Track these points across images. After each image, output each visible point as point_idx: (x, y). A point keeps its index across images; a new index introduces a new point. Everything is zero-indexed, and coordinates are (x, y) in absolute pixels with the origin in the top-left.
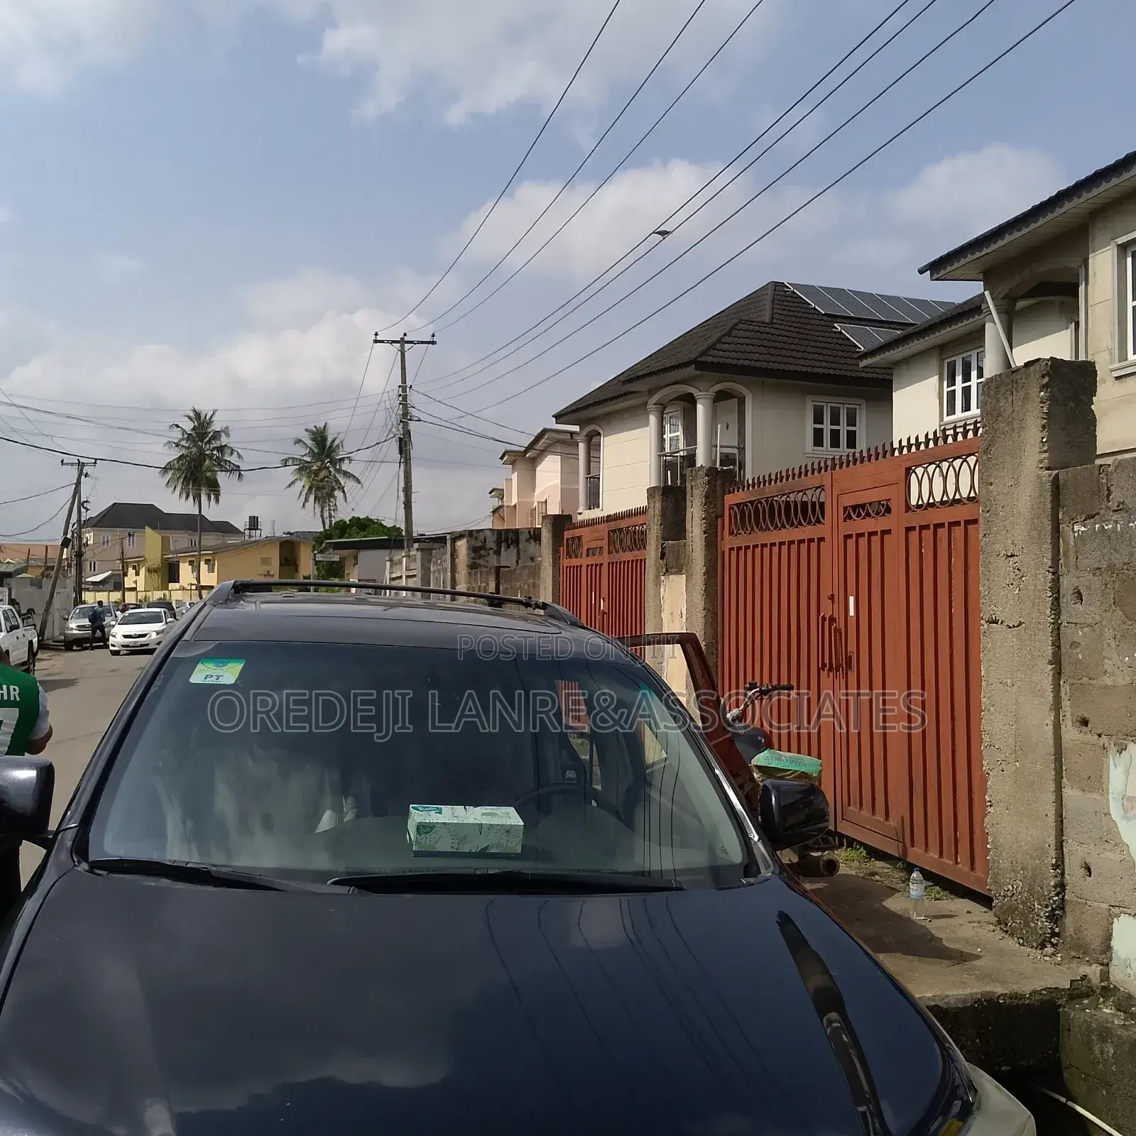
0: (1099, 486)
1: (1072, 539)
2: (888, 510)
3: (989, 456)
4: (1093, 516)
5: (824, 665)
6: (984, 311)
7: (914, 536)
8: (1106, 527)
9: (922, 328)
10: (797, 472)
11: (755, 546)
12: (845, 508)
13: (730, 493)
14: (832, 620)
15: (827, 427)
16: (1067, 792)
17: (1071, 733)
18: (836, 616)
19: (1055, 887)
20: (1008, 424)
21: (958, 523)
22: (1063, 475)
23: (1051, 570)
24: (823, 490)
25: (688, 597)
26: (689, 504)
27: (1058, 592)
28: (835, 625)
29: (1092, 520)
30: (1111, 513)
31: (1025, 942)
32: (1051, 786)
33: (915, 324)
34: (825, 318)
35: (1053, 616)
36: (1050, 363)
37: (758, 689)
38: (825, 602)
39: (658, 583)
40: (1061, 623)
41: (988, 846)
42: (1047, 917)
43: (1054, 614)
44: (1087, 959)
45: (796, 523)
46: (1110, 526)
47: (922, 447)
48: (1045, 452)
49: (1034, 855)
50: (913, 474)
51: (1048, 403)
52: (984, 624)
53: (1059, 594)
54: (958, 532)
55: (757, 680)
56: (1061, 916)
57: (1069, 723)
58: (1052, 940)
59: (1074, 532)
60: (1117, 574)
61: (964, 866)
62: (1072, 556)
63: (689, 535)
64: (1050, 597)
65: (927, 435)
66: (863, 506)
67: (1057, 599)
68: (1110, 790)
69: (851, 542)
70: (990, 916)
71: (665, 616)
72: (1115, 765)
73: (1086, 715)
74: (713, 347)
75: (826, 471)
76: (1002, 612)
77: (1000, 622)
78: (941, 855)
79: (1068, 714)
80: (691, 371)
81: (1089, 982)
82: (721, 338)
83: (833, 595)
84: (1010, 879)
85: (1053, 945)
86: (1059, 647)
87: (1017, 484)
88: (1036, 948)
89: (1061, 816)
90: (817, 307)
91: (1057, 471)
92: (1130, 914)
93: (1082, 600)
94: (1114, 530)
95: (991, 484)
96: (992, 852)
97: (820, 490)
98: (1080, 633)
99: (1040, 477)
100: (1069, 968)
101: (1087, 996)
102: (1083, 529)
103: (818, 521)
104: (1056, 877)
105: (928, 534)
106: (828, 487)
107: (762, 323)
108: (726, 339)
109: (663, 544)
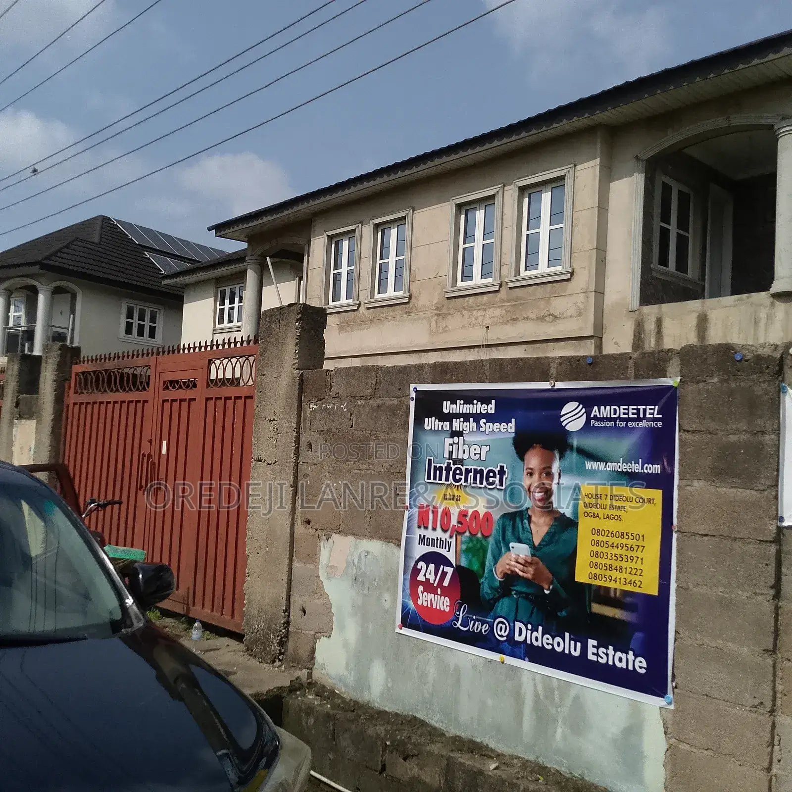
0: (326, 381)
1: (308, 412)
2: (195, 386)
3: (263, 358)
4: (321, 400)
5: (141, 487)
6: (247, 262)
7: (211, 403)
8: (328, 407)
9: (206, 265)
10: (130, 354)
11: (95, 403)
12: (165, 382)
13: (77, 363)
14: (150, 456)
15: (136, 322)
16: (296, 565)
17: (300, 529)
18: (152, 454)
19: (284, 624)
20: (276, 340)
21: (240, 398)
22: (306, 373)
23: (296, 430)
24: (149, 368)
25: (37, 436)
26: (43, 369)
27: (299, 444)
28: (151, 460)
29: (321, 402)
30: (332, 399)
31: (263, 660)
32: (286, 562)
33: (199, 262)
34: (139, 247)
35: (295, 458)
36: (302, 306)
37: (96, 504)
38: (145, 444)
39: (11, 425)
40: (299, 462)
41: (245, 602)
42: (278, 643)
43: (296, 457)
44: (300, 666)
45: (127, 389)
46: (331, 406)
47: (220, 347)
48: (296, 359)
49: (273, 605)
50: (213, 364)
51: (300, 330)
52: (253, 461)
53: (299, 446)
54: (240, 403)
55: (95, 496)
56: (286, 642)
57: (299, 522)
58: (280, 657)
59: (310, 409)
60: (333, 435)
61: (227, 617)
62: (308, 422)
63: (41, 391)
64: (294, 446)
65: (224, 340)
66: (177, 382)
67: (298, 448)
68: (320, 563)
69: (167, 405)
70: (242, 647)
71: (16, 449)
72: (324, 547)
73: (310, 518)
74: (55, 254)
75: (152, 355)
76: (265, 455)
77: (263, 460)
78: (212, 611)
79: (299, 518)
80: (36, 269)
81: (300, 680)
82: (62, 248)
83: (151, 440)
84: (257, 622)
85: (280, 660)
86: (297, 477)
87: (279, 375)
88: (270, 663)
89: (291, 580)
90: (133, 238)
91: (302, 371)
92: (326, 636)
93: (312, 449)
94: (332, 409)
95: (264, 375)
96: (246, 606)
97: (147, 368)
98: (310, 468)
99: (292, 374)
100: (289, 673)
101: (299, 689)
102: (315, 407)
103: (144, 389)
104: (285, 617)
105: (220, 403)
106: (153, 367)
107: (93, 243)
108: (66, 250)
109: (17, 397)
